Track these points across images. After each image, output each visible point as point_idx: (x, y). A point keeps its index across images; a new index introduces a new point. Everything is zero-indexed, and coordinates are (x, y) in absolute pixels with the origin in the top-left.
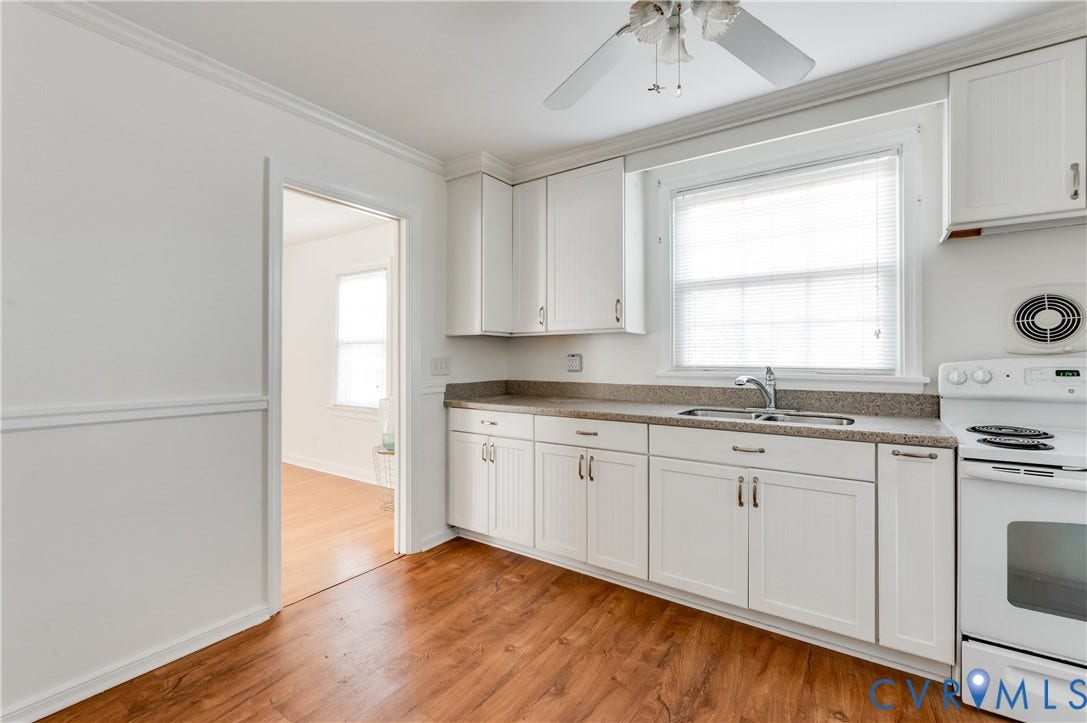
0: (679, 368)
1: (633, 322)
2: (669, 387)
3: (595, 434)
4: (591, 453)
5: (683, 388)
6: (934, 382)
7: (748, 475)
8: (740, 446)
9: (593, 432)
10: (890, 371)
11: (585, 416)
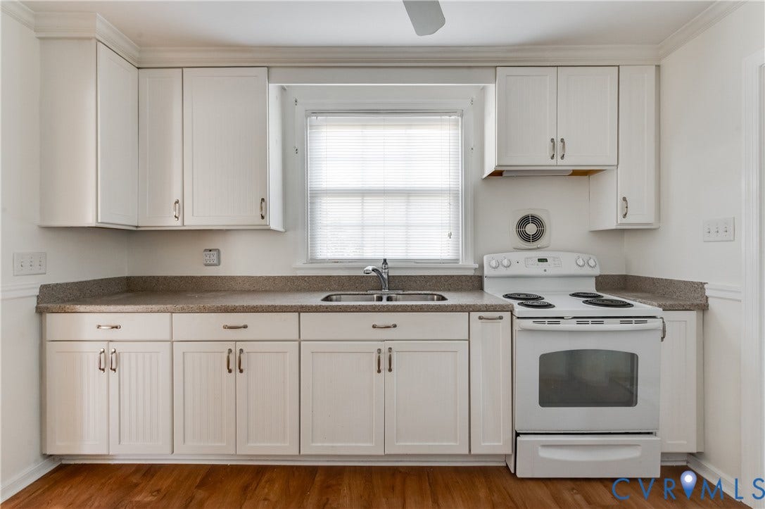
0: (313, 261)
1: (275, 221)
2: (305, 277)
3: (245, 327)
4: (240, 345)
5: (317, 277)
6: (482, 267)
7: (384, 347)
8: (378, 324)
9: (242, 325)
10: (456, 261)
11: (234, 310)
